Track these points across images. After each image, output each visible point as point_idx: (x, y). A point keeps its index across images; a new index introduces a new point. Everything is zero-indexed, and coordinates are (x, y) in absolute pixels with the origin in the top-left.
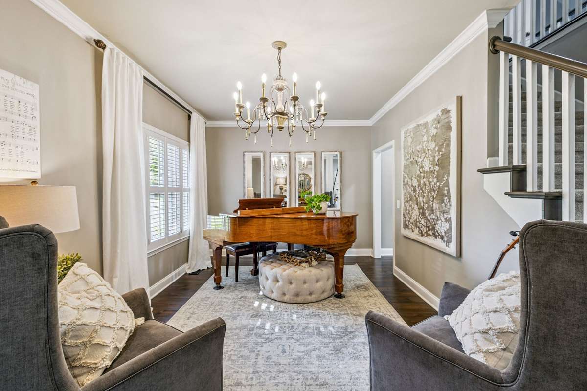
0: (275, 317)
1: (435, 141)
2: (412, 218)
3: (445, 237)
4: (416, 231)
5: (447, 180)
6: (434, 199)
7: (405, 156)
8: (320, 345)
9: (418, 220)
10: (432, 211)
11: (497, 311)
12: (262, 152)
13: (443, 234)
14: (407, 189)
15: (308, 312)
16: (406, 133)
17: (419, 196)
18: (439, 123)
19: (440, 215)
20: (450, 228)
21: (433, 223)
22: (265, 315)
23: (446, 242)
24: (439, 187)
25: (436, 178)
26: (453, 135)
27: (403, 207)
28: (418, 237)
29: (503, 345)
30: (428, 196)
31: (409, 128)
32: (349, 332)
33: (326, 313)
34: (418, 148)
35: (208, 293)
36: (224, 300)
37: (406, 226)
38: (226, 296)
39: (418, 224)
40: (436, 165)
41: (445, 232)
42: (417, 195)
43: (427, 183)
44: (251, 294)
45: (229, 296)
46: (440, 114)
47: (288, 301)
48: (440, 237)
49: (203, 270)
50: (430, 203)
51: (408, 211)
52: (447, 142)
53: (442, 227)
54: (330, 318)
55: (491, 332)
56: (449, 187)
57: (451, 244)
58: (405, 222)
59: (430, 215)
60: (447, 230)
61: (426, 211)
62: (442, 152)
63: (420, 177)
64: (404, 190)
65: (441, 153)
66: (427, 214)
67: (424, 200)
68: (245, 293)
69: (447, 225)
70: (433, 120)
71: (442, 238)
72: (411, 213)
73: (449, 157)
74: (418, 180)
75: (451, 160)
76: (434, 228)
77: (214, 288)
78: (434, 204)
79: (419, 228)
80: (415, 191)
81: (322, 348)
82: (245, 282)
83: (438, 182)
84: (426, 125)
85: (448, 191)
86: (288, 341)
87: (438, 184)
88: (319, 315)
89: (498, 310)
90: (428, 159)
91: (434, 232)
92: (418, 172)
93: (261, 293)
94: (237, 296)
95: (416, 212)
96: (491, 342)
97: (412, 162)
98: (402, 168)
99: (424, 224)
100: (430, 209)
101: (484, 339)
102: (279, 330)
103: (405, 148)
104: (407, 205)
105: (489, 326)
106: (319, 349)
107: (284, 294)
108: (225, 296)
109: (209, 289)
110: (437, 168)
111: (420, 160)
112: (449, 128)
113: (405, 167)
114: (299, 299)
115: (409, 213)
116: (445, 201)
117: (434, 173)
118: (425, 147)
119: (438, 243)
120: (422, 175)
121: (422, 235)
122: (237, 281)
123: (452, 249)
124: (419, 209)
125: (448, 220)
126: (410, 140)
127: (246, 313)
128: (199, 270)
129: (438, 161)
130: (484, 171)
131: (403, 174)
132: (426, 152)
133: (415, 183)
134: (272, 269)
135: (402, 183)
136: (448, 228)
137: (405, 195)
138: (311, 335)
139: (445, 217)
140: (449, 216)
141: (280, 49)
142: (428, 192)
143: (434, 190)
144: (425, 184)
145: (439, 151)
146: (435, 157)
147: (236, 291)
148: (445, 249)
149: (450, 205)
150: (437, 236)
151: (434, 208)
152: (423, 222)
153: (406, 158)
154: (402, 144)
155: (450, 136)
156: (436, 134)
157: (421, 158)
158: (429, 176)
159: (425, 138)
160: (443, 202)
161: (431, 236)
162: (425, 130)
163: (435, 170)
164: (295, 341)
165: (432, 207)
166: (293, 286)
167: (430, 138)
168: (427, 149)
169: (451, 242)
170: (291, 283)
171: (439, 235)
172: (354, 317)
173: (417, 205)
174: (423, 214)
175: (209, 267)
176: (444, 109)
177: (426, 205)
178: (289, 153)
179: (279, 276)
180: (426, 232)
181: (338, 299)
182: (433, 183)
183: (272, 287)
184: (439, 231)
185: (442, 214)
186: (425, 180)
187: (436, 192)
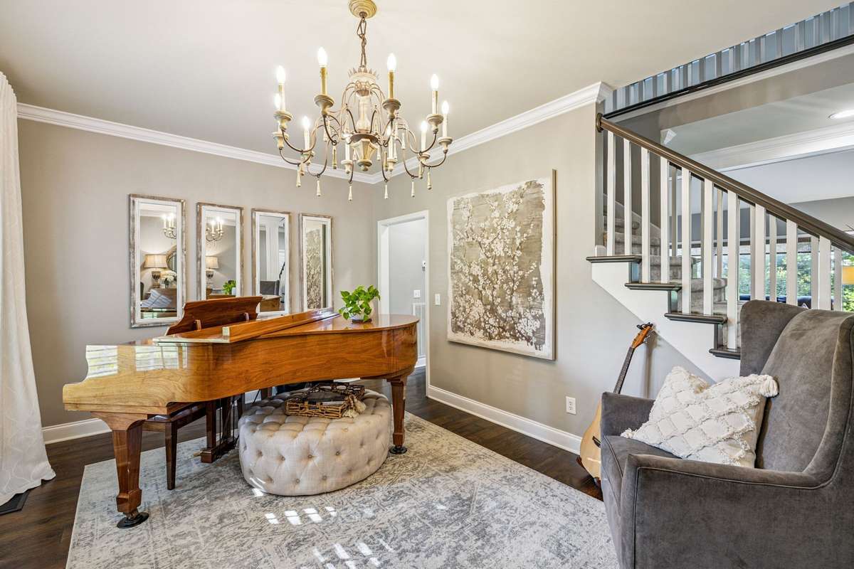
0: (335, 527)
1: (515, 220)
2: (471, 317)
3: (533, 338)
4: (480, 333)
5: (537, 269)
6: (513, 291)
7: (455, 235)
8: (456, 540)
9: (482, 320)
10: (511, 307)
11: (732, 412)
12: (180, 201)
13: (531, 335)
14: (460, 279)
15: (380, 494)
16: (457, 203)
17: (484, 289)
18: (522, 197)
19: (525, 311)
20: (543, 327)
21: (513, 322)
22: (313, 535)
23: (536, 344)
24: (523, 277)
25: (516, 265)
26: (547, 215)
27: (451, 303)
28: (483, 342)
29: (748, 446)
30: (501, 287)
31: (464, 197)
32: (467, 500)
33: (407, 484)
34: (482, 225)
35: (114, 544)
36: (181, 542)
37: (457, 329)
38: (176, 530)
39: (483, 324)
40: (518, 249)
41: (533, 332)
42: (480, 288)
43: (500, 272)
44: (237, 505)
45: (183, 528)
46: (524, 186)
47: (334, 487)
48: (524, 338)
49: (29, 490)
50: (506, 296)
51: (461, 309)
52: (535, 222)
53: (528, 326)
54: (423, 491)
55: (736, 437)
56: (539, 277)
57: (544, 346)
58: (456, 323)
59: (506, 311)
60: (537, 329)
61: (499, 308)
62: (528, 234)
63: (487, 264)
64: (453, 279)
65: (525, 235)
66: (500, 311)
67: (495, 293)
68: (220, 507)
69: (538, 324)
70: (511, 193)
71: (528, 339)
72: (468, 310)
73: (541, 241)
74: (481, 267)
75: (543, 245)
76: (512, 328)
77: (121, 525)
78: (514, 299)
79: (486, 331)
80: (476, 280)
81: (462, 543)
82: (196, 483)
83: (520, 270)
84: (497, 197)
85: (539, 282)
86: (404, 560)
87: (521, 273)
88: (402, 491)
89: (733, 410)
90: (502, 240)
91: (514, 332)
92: (483, 257)
93: (258, 493)
94: (208, 519)
95: (478, 310)
96: (737, 446)
97: (470, 244)
98: (450, 251)
99: (496, 324)
100: (506, 304)
101: (729, 447)
102: (370, 548)
103: (454, 223)
104: (459, 299)
105: (731, 430)
106: (459, 547)
107: (324, 478)
108: (174, 533)
109: (104, 533)
110: (519, 253)
111: (485, 241)
112: (541, 206)
113: (456, 249)
114: (354, 477)
115: (464, 311)
116: (533, 294)
117: (513, 259)
118: (495, 225)
119: (521, 346)
120: (491, 261)
121: (491, 338)
122: (172, 486)
123: (546, 352)
124: (485, 305)
125: (541, 318)
126: (466, 214)
127: (270, 547)
128: (17, 496)
129: (520, 244)
130: (592, 260)
131: (451, 259)
132: (499, 231)
133: (476, 270)
134: (295, 437)
135: (449, 271)
136: (538, 327)
137: (456, 286)
138: (426, 531)
139: (534, 314)
140: (540, 313)
141: (363, 15)
142: (503, 283)
143: (513, 280)
144: (496, 273)
145: (522, 232)
146: (514, 239)
147: (193, 510)
148: (534, 353)
149: (543, 299)
150: (519, 337)
151: (514, 302)
152: (492, 321)
153: (458, 238)
154: (449, 217)
155: (542, 215)
156: (517, 210)
157: (488, 238)
158: (504, 262)
159: (497, 214)
160: (530, 295)
161: (508, 338)
162: (497, 203)
163: (514, 256)
164: (414, 555)
165: (511, 302)
166: (343, 456)
167: (507, 215)
168: (499, 228)
169: (544, 343)
170: (338, 454)
171: (523, 336)
172: (449, 474)
173: (481, 299)
174: (493, 311)
175: (47, 478)
176: (531, 182)
177: (499, 300)
178: (241, 209)
179: (313, 446)
180: (499, 334)
181: (402, 455)
182: (512, 272)
183: (298, 472)
184: (523, 332)
185: (528, 310)
186: (495, 267)
187: (517, 283)
